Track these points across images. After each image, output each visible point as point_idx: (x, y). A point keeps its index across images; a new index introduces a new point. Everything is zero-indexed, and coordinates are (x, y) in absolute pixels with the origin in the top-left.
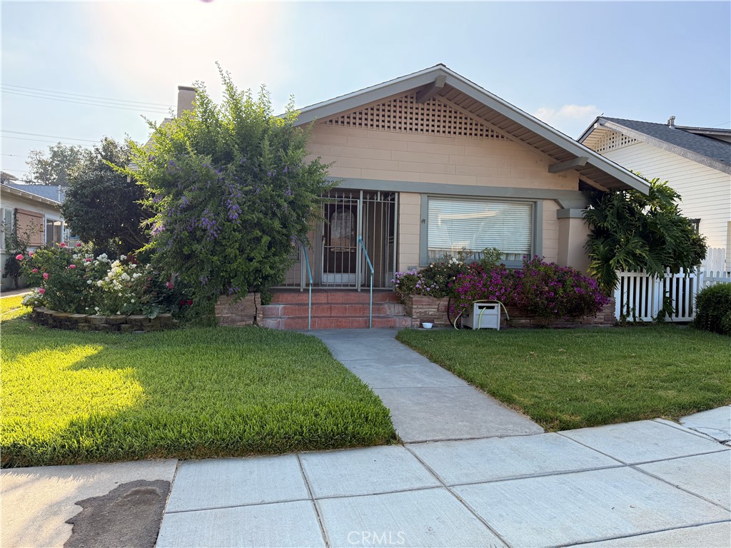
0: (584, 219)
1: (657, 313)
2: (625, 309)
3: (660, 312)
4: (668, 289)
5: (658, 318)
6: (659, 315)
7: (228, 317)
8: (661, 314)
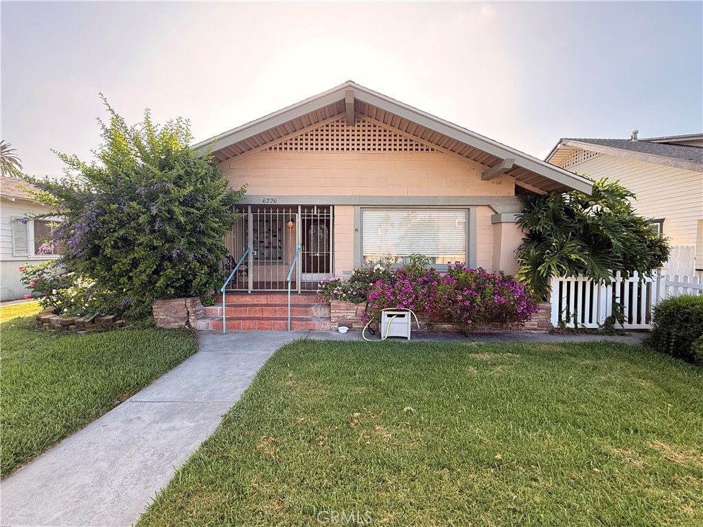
0: (517, 223)
1: (604, 319)
2: (564, 316)
3: (608, 319)
4: (618, 294)
5: (605, 325)
6: (606, 322)
7: (164, 319)
8: (610, 321)
